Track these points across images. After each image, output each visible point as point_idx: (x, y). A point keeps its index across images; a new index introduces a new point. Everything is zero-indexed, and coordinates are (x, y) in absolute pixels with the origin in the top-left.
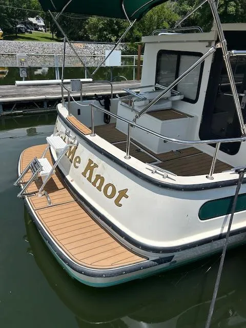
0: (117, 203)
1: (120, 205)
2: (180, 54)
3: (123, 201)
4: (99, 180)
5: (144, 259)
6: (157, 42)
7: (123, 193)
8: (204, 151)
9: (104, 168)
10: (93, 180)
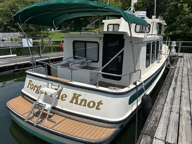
0: (98, 108)
1: (100, 109)
2: (85, 42)
3: (100, 106)
4: (84, 102)
5: (115, 129)
6: (73, 37)
7: (100, 103)
8: (106, 82)
9: (86, 95)
10: (79, 102)
